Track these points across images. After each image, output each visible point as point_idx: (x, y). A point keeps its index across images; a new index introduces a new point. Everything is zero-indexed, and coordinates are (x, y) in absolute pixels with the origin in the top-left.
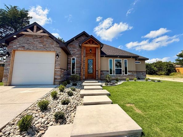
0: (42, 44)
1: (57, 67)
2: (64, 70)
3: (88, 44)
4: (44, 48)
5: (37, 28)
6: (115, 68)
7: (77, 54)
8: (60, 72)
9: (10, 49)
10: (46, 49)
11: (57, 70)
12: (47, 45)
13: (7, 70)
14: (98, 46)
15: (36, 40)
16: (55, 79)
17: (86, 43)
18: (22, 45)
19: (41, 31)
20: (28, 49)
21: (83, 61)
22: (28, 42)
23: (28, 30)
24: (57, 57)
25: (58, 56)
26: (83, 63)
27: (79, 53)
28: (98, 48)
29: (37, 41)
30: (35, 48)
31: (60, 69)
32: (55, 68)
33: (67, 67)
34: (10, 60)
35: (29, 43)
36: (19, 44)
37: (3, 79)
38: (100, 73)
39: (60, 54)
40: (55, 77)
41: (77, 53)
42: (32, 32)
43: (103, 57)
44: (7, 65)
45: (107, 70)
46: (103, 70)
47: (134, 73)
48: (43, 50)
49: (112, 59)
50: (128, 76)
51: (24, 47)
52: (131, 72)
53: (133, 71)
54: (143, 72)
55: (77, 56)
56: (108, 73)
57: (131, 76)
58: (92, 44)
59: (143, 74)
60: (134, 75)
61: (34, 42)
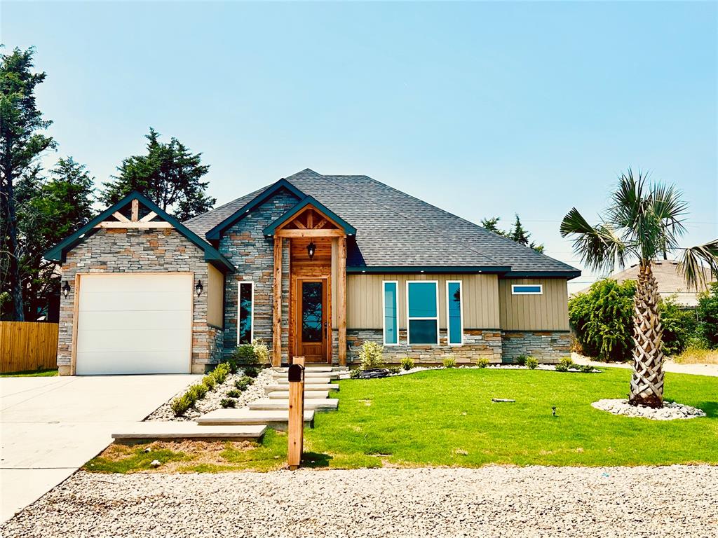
0: (152, 252)
1: (198, 321)
2: (217, 328)
3: (297, 228)
4: (160, 265)
5: (139, 208)
6: (408, 319)
7: (257, 268)
8: (207, 336)
9: (69, 274)
10: (165, 266)
11: (200, 329)
12: (168, 255)
13: (66, 331)
14: (336, 235)
15: (137, 241)
16: (194, 356)
17: (292, 226)
18: (99, 259)
19: (153, 215)
20: (117, 270)
21: (279, 294)
22: (115, 249)
23: (117, 215)
24: (199, 290)
25: (202, 288)
26: (279, 300)
27: (265, 261)
28: (337, 239)
29: (138, 244)
30: (135, 266)
31: (208, 325)
32: (194, 324)
33: (224, 317)
34: (73, 303)
35: (119, 252)
36: (92, 258)
37: (59, 357)
38: (344, 340)
39: (205, 282)
40: (195, 351)
41: (258, 262)
42: (127, 220)
43: (361, 273)
44: (64, 320)
45: (376, 327)
46: (358, 327)
47: (489, 339)
48: (156, 271)
49: (397, 282)
50: (463, 349)
51: (104, 263)
52: (477, 332)
53: (487, 330)
54: (557, 334)
55: (259, 273)
56: (379, 336)
57: (480, 349)
58: (314, 227)
59: (555, 341)
60: (491, 344)
61: (132, 249)
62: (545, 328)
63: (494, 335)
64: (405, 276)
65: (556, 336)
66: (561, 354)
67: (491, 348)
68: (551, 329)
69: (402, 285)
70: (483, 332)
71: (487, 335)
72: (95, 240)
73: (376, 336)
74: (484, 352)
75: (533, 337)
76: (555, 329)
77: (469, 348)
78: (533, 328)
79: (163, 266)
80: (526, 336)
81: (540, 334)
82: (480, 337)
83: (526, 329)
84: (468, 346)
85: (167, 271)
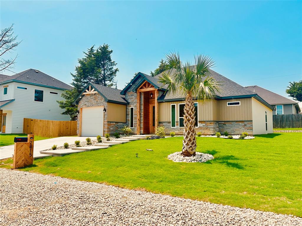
0: (95, 100)
1: (105, 121)
2: (118, 123)
5: (91, 88)
6: (179, 118)
8: (107, 125)
9: (79, 108)
11: (105, 123)
12: (98, 101)
13: (78, 124)
14: (154, 90)
15: (92, 97)
17: (142, 88)
20: (88, 106)
23: (86, 90)
24: (104, 111)
30: (92, 105)
31: (108, 122)
33: (126, 119)
36: (83, 103)
41: (135, 101)
42: (89, 92)
43: (163, 102)
44: (78, 121)
45: (169, 121)
46: (163, 121)
47: (208, 125)
48: (96, 106)
49: (175, 104)
50: (198, 129)
51: (86, 105)
52: (203, 122)
53: (207, 121)
54: (246, 122)
55: (135, 104)
56: (169, 124)
57: (205, 129)
58: (148, 87)
59: (245, 125)
60: (209, 127)
61: (91, 100)
62: (241, 120)
63: (210, 123)
64: (178, 102)
65: (246, 123)
66: (248, 131)
67: (209, 128)
68: (244, 120)
69: (177, 105)
70: (206, 122)
71: (208, 123)
72: (84, 98)
73: (168, 124)
74: (206, 130)
75: (236, 123)
76: (246, 120)
77: (200, 129)
78: (236, 120)
79: (98, 105)
80: (233, 123)
81: (239, 122)
82: (205, 124)
83: (233, 120)
84: (200, 128)
85: (98, 106)
